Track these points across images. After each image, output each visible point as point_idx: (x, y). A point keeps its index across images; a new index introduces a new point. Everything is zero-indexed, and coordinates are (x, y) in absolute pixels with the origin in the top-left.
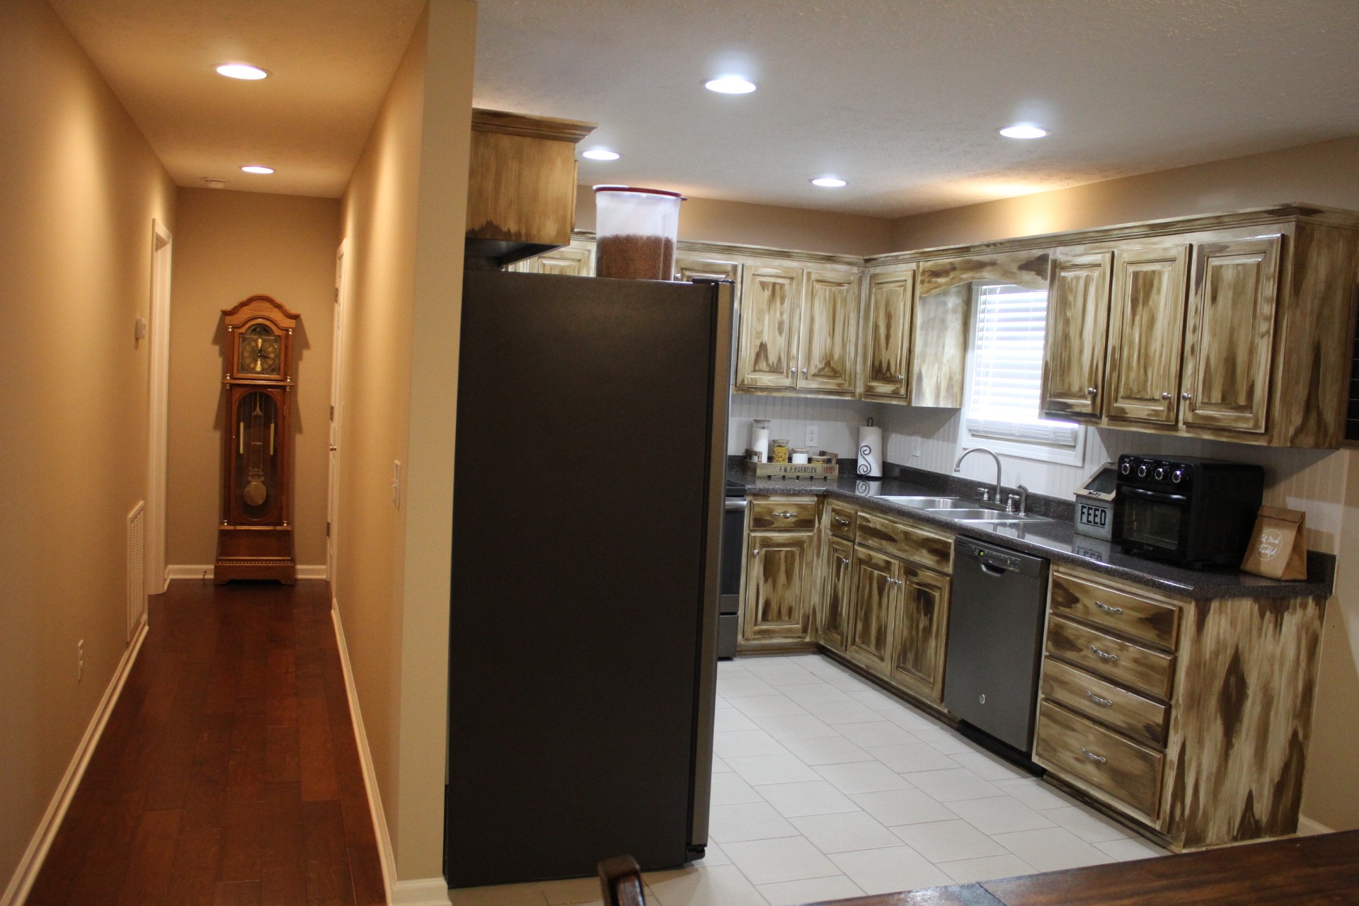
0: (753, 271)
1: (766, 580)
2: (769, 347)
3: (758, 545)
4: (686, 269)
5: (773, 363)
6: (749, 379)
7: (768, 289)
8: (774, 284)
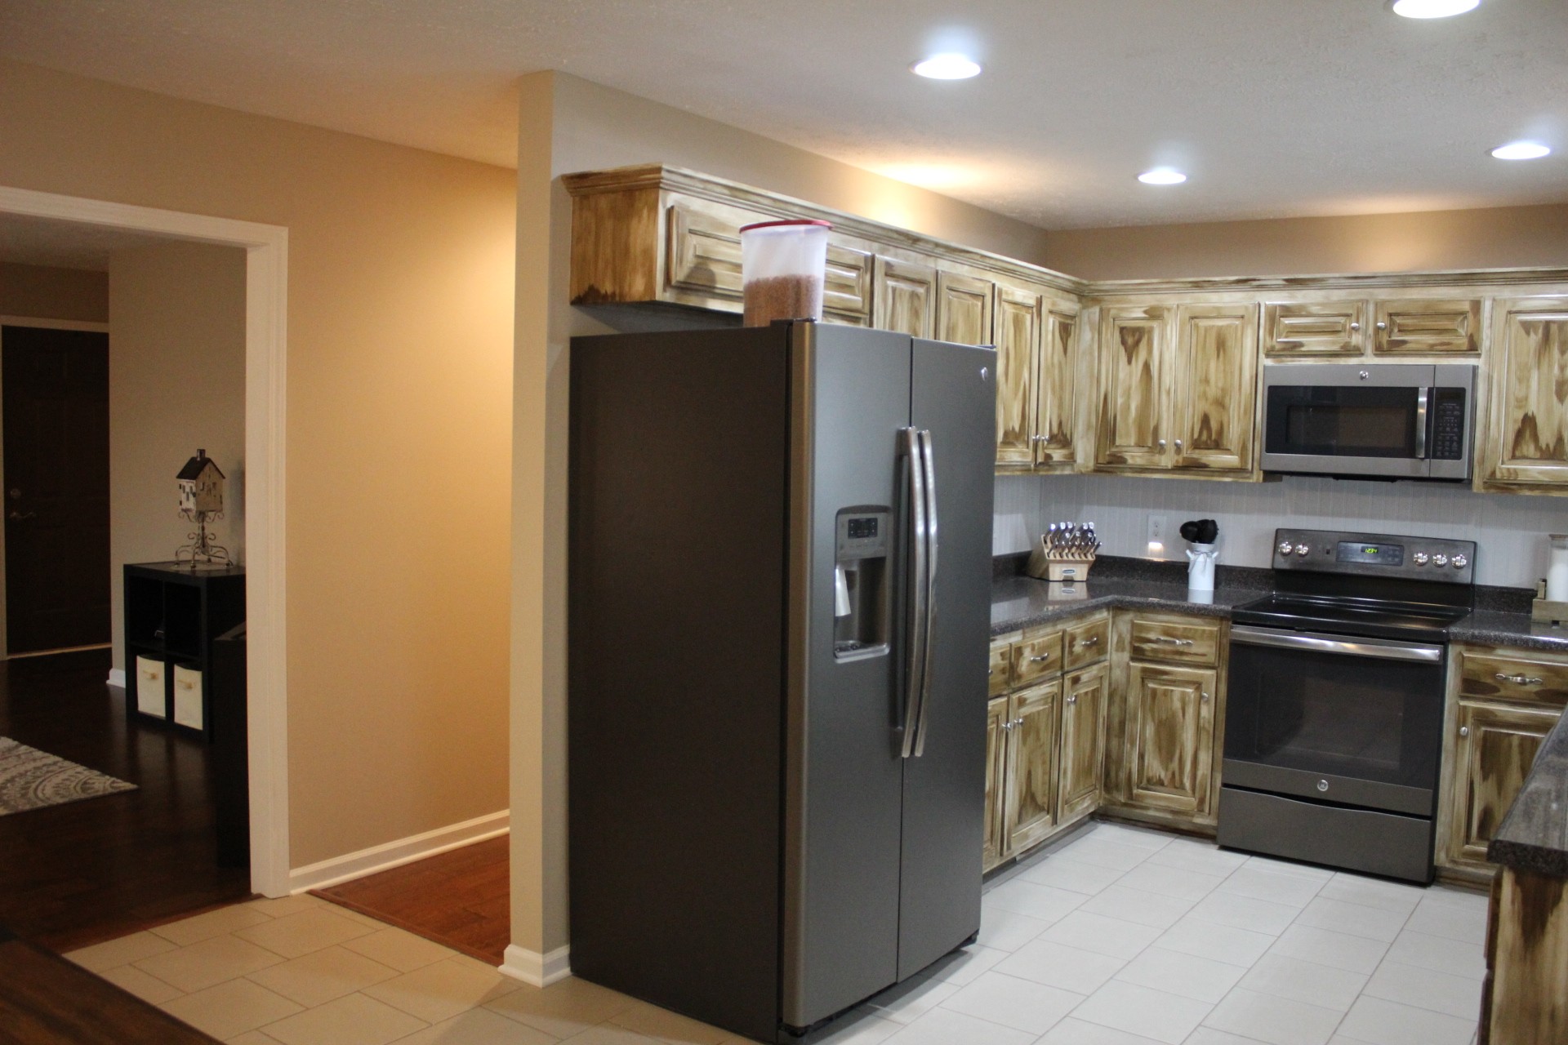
0: (1509, 307)
1: (1485, 778)
2: (1540, 421)
3: (1470, 720)
4: (1398, 314)
5: (1548, 445)
6: (1504, 471)
7: (1536, 333)
8: (1548, 324)
